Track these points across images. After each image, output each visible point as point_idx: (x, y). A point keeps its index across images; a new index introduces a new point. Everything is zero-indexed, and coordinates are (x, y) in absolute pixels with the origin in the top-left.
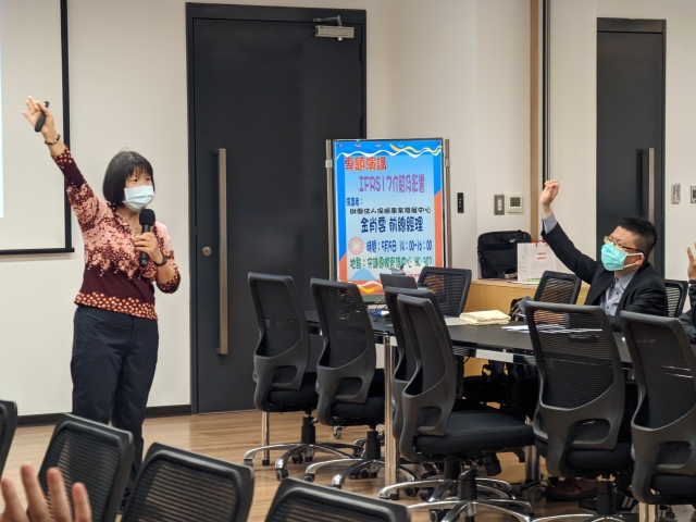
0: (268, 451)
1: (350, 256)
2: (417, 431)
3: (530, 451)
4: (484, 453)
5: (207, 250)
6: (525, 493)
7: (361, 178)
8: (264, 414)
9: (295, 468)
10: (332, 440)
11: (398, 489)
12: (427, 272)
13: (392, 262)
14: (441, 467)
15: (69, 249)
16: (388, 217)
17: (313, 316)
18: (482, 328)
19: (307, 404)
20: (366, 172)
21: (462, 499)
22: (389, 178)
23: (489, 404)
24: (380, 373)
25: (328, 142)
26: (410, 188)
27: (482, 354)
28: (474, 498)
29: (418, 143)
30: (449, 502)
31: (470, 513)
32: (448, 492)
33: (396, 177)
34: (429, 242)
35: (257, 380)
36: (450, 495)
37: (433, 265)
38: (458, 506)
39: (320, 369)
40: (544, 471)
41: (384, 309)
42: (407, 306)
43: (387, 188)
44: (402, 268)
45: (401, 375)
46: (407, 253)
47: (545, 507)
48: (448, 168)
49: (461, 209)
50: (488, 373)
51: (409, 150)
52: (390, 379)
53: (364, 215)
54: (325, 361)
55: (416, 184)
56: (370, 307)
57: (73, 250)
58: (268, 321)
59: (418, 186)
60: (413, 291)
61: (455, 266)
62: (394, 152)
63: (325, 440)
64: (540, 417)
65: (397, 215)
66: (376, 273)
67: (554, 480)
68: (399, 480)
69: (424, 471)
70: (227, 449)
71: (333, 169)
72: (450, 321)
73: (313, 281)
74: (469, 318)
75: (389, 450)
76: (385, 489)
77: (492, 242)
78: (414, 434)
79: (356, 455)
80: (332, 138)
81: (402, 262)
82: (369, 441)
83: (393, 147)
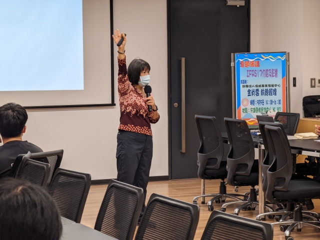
0: (204, 197)
1: (242, 107)
2: (274, 189)
4: (306, 199)
5: (176, 105)
7: (248, 71)
8: (202, 180)
9: (216, 205)
10: (234, 192)
11: (265, 216)
12: (278, 114)
13: (262, 110)
14: (285, 206)
15: (113, 104)
16: (260, 89)
17: (225, 135)
18: (305, 141)
19: (223, 176)
20: (250, 68)
21: (295, 221)
22: (261, 70)
23: (308, 176)
24: (256, 162)
25: (232, 54)
26: (270, 75)
27: (304, 153)
28: (301, 220)
29: (275, 54)
31: (299, 227)
32: (289, 217)
33: (264, 70)
34: (280, 101)
35: (199, 165)
36: (289, 219)
37: (281, 111)
38: (293, 224)
39: (228, 159)
41: (258, 132)
42: (269, 130)
43: (260, 75)
44: (267, 112)
45: (266, 162)
46: (269, 106)
48: (289, 66)
49: (295, 85)
50: (308, 162)
51: (270, 58)
52: (261, 164)
53: (249, 88)
54: (231, 156)
55: (274, 73)
56: (251, 131)
57: (115, 105)
58: (204, 137)
59: (274, 74)
60: (272, 123)
61: (292, 112)
62: (263, 58)
63: (230, 193)
65: (265, 88)
66: (255, 115)
68: (265, 211)
69: (277, 207)
70: (185, 196)
71: (234, 67)
72: (289, 138)
73: (225, 119)
74: (298, 136)
75: (261, 197)
76: (259, 216)
77: (310, 100)
78: (273, 190)
79: (245, 200)
80: (234, 52)
81: (267, 110)
82: (251, 193)
83: (263, 56)
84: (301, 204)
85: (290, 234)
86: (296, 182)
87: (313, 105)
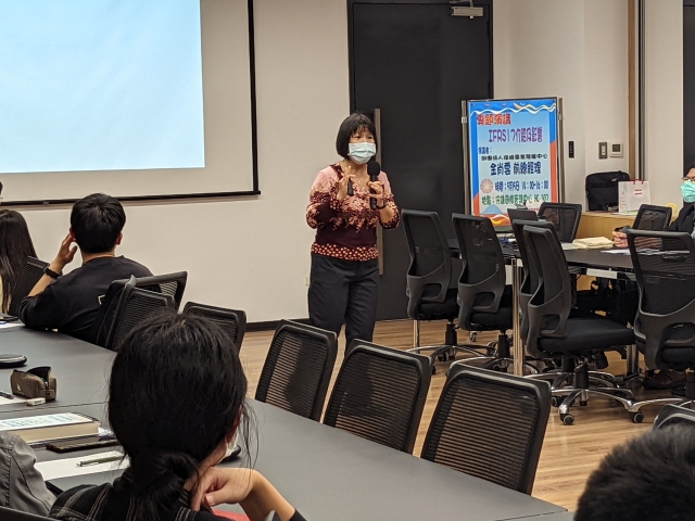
1: (482, 194)
2: (541, 334)
3: (631, 349)
4: (595, 351)
6: (627, 383)
7: (490, 131)
8: (415, 321)
10: (469, 342)
12: (545, 206)
13: (516, 199)
14: (559, 364)
15: (256, 192)
16: (512, 162)
17: (455, 244)
18: (592, 251)
19: (451, 313)
20: (494, 126)
21: (576, 388)
22: (513, 130)
23: (596, 312)
24: (509, 289)
25: (463, 102)
26: (530, 139)
27: (591, 272)
28: (587, 387)
29: (537, 101)
30: (566, 390)
31: (583, 399)
32: (565, 382)
33: (519, 130)
35: (410, 296)
36: (566, 385)
37: (549, 201)
38: (574, 394)
39: (460, 284)
40: (642, 366)
41: (511, 237)
42: (531, 234)
43: (511, 139)
44: (524, 203)
45: (526, 289)
46: (528, 192)
47: (644, 394)
48: (561, 121)
49: (571, 155)
50: (596, 287)
51: (529, 108)
52: (517, 292)
53: (492, 161)
54: (464, 280)
55: (533, 135)
56: (498, 235)
57: (259, 193)
58: (417, 248)
59: (536, 137)
60: (535, 222)
61: (567, 202)
62: (517, 109)
63: (463, 343)
64: (639, 322)
65: (520, 161)
66: (504, 208)
67: (650, 373)
69: (545, 366)
71: (467, 125)
72: (565, 246)
73: (454, 215)
74: (579, 244)
75: (517, 350)
77: (597, 181)
78: (538, 336)
79: (489, 354)
80: (467, 99)
81: (524, 199)
82: (500, 342)
83: (516, 105)
84: (586, 360)
85: (568, 410)
86: (577, 322)
87: (603, 190)
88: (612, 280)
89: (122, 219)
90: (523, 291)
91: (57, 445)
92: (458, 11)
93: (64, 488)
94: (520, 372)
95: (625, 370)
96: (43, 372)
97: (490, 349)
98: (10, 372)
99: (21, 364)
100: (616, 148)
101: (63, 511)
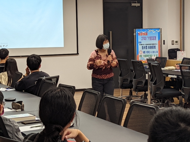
1: (139, 55)
2: (155, 93)
3: (180, 97)
4: (170, 98)
8: (121, 89)
9: (128, 101)
10: (136, 95)
12: (157, 58)
13: (149, 56)
14: (160, 101)
16: (148, 46)
17: (132, 68)
18: (170, 70)
19: (131, 87)
20: (143, 36)
21: (165, 107)
22: (148, 37)
24: (147, 80)
26: (153, 39)
27: (169, 76)
29: (155, 29)
30: (162, 108)
32: (162, 106)
35: (120, 82)
37: (158, 56)
39: (133, 79)
40: (183, 101)
41: (147, 66)
42: (153, 65)
43: (147, 39)
46: (152, 54)
48: (161, 35)
49: (164, 44)
50: (171, 80)
51: (153, 31)
52: (149, 82)
53: (142, 46)
56: (144, 66)
57: (79, 54)
58: (122, 69)
60: (154, 62)
61: (163, 57)
62: (149, 31)
63: (134, 95)
64: (183, 90)
65: (150, 45)
66: (146, 58)
69: (157, 102)
71: (135, 35)
72: (162, 69)
73: (132, 60)
74: (166, 68)
75: (149, 97)
80: (135, 29)
81: (151, 56)
82: (144, 95)
83: (149, 30)
84: (168, 100)
86: (165, 89)
87: (173, 53)
88: (175, 78)
89: (41, 61)
90: (151, 81)
91: (24, 122)
92: (133, 5)
93: (27, 134)
94: (150, 103)
95: (178, 103)
96: (20, 102)
97: (142, 97)
98: (12, 102)
99: (14, 100)
100: (177, 42)
101: (27, 140)
